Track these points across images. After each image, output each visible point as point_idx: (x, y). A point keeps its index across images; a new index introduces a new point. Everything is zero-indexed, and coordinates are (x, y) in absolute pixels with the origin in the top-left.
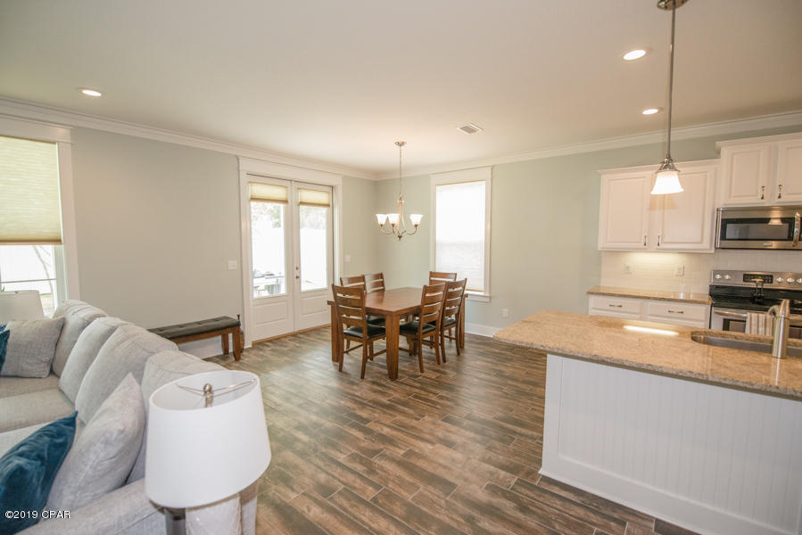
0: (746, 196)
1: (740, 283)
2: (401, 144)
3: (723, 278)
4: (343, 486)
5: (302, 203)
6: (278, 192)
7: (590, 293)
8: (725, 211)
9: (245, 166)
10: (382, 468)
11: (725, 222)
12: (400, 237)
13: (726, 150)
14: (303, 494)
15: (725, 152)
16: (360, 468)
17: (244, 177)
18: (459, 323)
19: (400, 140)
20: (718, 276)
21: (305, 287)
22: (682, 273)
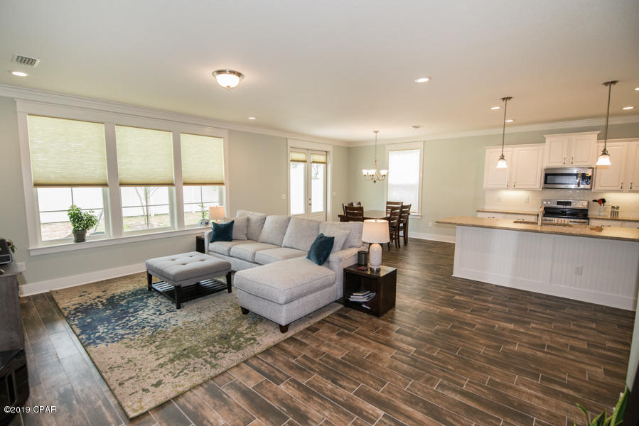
0: (555, 163)
1: (555, 205)
2: (376, 132)
3: (547, 203)
5: (314, 162)
6: (301, 156)
7: (478, 211)
8: (546, 169)
9: (291, 143)
11: (546, 175)
12: (375, 182)
13: (548, 139)
15: (547, 140)
17: (289, 149)
18: (405, 228)
19: (376, 130)
20: (545, 203)
21: (313, 211)
22: (527, 201)
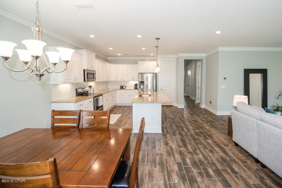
4: (206, 150)
10: (192, 148)
14: (218, 153)
16: (198, 151)
